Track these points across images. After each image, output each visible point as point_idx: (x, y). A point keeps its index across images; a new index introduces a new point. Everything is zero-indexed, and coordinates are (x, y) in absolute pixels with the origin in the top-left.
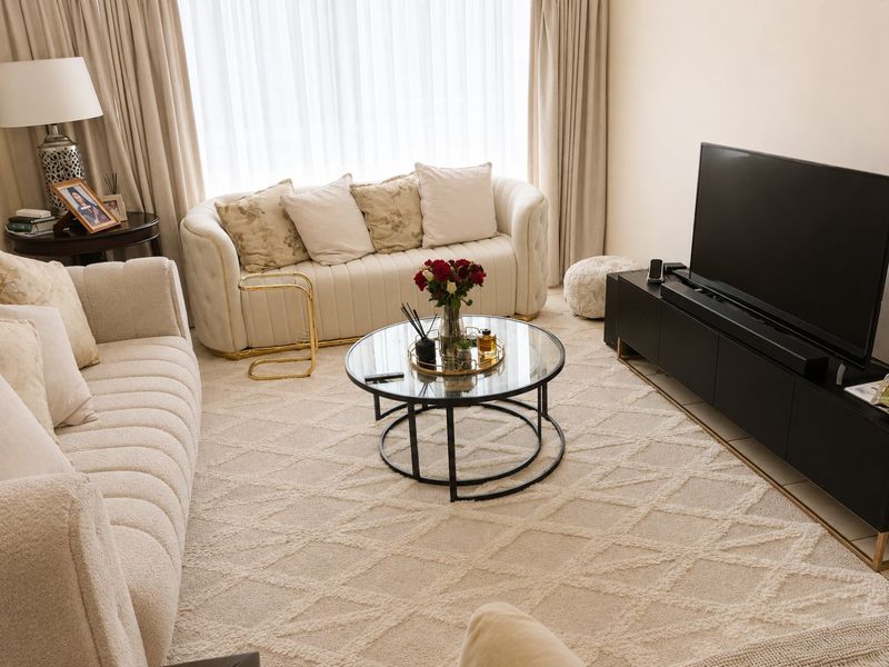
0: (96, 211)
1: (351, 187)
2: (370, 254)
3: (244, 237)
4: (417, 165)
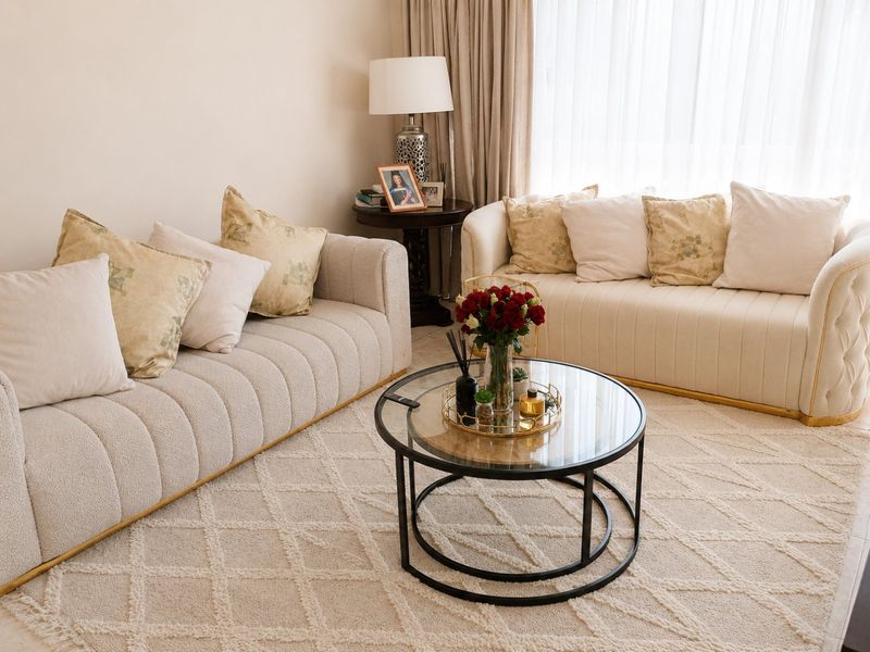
1: (644, 198)
2: (639, 277)
3: (518, 235)
4: (735, 186)
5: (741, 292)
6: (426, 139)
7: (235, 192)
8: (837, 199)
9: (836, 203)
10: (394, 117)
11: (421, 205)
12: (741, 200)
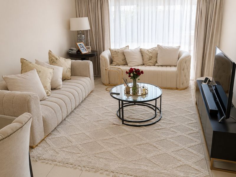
0: (84, 49)
1: (140, 49)
2: (141, 65)
3: (114, 57)
4: (158, 45)
5: (167, 67)
6: (84, 36)
7: (51, 51)
8: (178, 47)
9: (178, 48)
10: (78, 31)
11: (88, 52)
12: (160, 48)
